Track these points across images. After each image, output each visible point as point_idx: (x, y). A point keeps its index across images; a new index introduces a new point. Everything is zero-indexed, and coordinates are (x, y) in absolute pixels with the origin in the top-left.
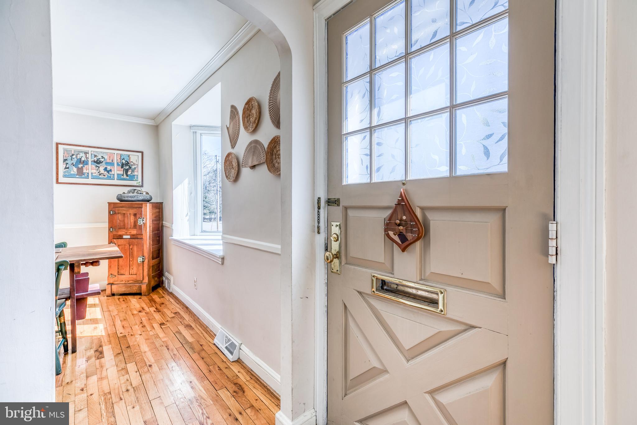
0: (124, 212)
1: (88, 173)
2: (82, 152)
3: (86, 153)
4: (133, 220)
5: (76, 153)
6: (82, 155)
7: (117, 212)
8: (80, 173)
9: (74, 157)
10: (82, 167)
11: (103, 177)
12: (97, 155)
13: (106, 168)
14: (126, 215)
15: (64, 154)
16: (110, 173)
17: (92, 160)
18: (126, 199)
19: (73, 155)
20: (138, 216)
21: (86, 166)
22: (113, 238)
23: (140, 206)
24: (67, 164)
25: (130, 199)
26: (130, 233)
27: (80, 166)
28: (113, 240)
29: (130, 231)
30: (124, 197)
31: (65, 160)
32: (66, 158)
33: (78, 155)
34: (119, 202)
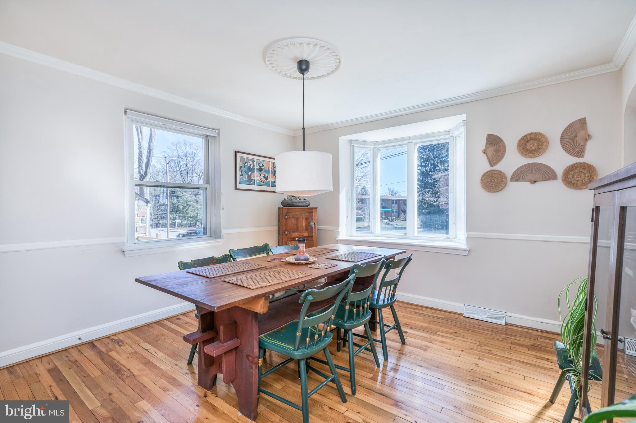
0: (298, 216)
1: (254, 180)
2: (251, 160)
3: (253, 161)
4: (305, 224)
5: (247, 162)
6: (251, 163)
7: (291, 216)
8: (250, 179)
9: (246, 164)
10: (251, 174)
11: (263, 183)
12: (260, 163)
13: (265, 175)
14: (299, 219)
15: (240, 162)
16: (267, 180)
17: (257, 167)
18: (298, 204)
19: (245, 163)
20: (310, 219)
21: (253, 173)
22: (287, 241)
23: (311, 211)
24: (242, 171)
25: (301, 204)
26: (303, 235)
27: (250, 173)
29: (302, 234)
30: (295, 203)
31: (241, 168)
32: (242, 166)
33: (249, 163)
34: (283, 207)
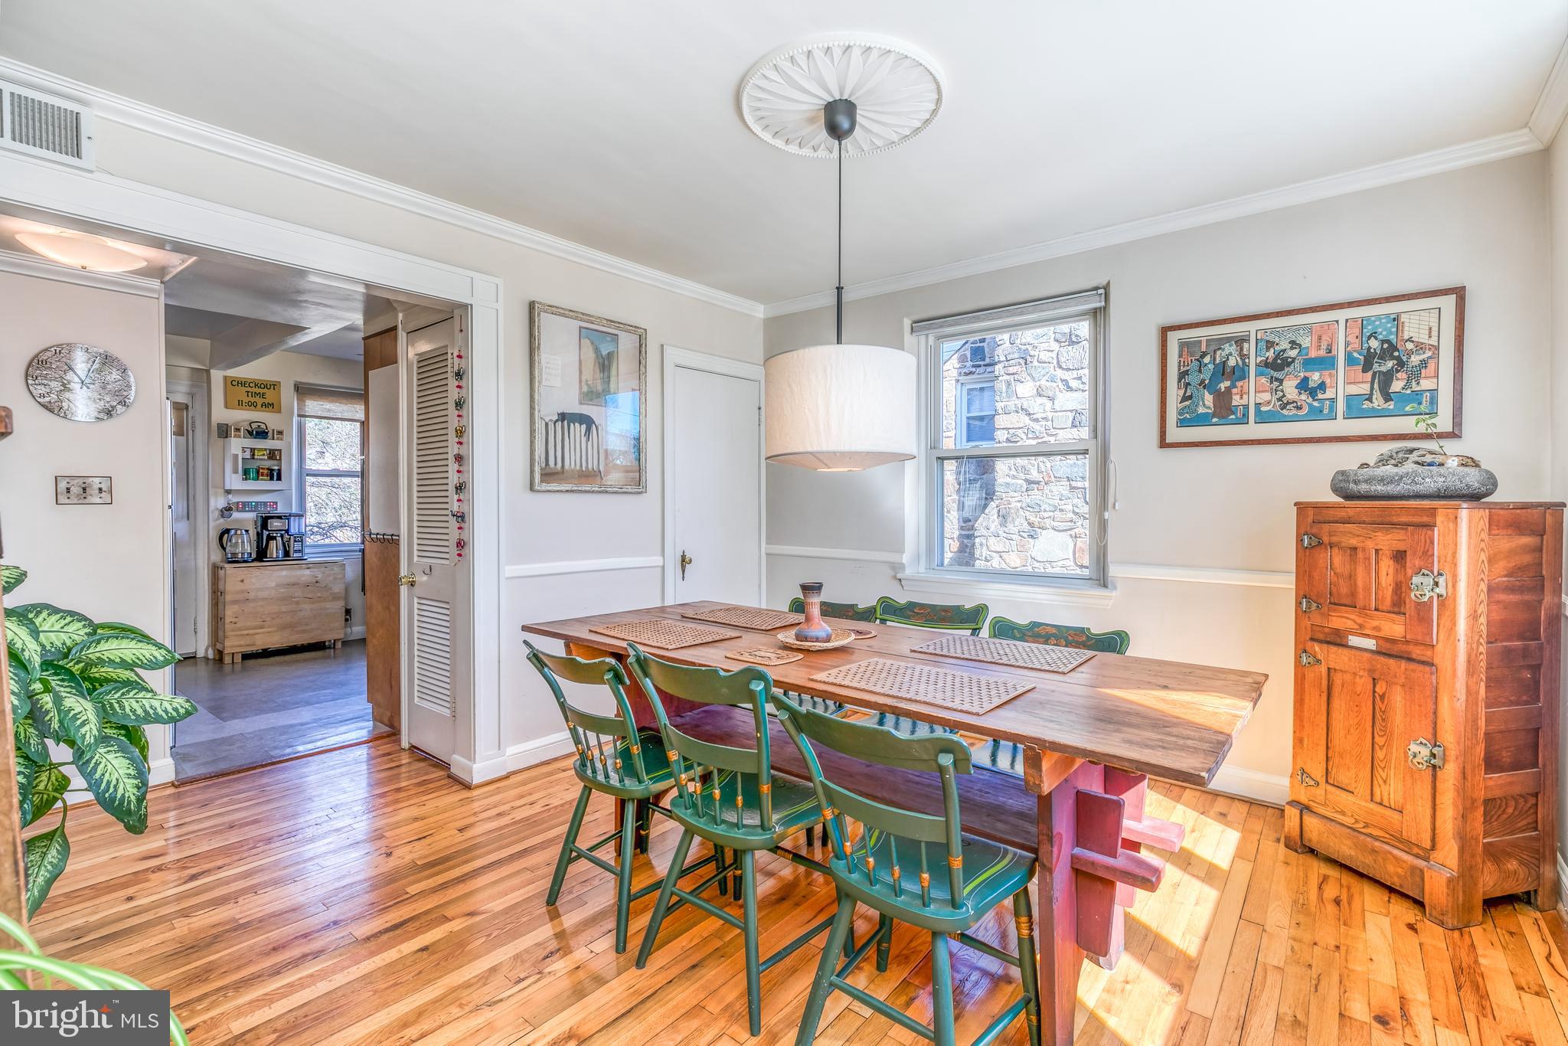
0: (1354, 542)
1: (1246, 407)
2: (1228, 340)
3: (1240, 341)
4: (1391, 578)
5: (1212, 348)
6: (1230, 349)
7: (1326, 539)
8: (1224, 410)
9: (1207, 360)
10: (1228, 390)
11: (1294, 412)
12: (1277, 340)
13: (1306, 379)
14: (1360, 555)
15: (1180, 356)
16: (1320, 396)
17: (1259, 359)
18: (1363, 488)
19: (1204, 354)
20: (1412, 562)
21: (1239, 384)
22: (1312, 639)
23: (1425, 519)
24: (1187, 385)
25: (1380, 488)
26: (1377, 629)
27: (1224, 385)
28: (1310, 643)
29: (1375, 623)
30: (1356, 482)
31: (1182, 375)
32: (1185, 369)
33: (1219, 352)
34: (1341, 500)
